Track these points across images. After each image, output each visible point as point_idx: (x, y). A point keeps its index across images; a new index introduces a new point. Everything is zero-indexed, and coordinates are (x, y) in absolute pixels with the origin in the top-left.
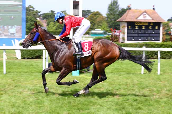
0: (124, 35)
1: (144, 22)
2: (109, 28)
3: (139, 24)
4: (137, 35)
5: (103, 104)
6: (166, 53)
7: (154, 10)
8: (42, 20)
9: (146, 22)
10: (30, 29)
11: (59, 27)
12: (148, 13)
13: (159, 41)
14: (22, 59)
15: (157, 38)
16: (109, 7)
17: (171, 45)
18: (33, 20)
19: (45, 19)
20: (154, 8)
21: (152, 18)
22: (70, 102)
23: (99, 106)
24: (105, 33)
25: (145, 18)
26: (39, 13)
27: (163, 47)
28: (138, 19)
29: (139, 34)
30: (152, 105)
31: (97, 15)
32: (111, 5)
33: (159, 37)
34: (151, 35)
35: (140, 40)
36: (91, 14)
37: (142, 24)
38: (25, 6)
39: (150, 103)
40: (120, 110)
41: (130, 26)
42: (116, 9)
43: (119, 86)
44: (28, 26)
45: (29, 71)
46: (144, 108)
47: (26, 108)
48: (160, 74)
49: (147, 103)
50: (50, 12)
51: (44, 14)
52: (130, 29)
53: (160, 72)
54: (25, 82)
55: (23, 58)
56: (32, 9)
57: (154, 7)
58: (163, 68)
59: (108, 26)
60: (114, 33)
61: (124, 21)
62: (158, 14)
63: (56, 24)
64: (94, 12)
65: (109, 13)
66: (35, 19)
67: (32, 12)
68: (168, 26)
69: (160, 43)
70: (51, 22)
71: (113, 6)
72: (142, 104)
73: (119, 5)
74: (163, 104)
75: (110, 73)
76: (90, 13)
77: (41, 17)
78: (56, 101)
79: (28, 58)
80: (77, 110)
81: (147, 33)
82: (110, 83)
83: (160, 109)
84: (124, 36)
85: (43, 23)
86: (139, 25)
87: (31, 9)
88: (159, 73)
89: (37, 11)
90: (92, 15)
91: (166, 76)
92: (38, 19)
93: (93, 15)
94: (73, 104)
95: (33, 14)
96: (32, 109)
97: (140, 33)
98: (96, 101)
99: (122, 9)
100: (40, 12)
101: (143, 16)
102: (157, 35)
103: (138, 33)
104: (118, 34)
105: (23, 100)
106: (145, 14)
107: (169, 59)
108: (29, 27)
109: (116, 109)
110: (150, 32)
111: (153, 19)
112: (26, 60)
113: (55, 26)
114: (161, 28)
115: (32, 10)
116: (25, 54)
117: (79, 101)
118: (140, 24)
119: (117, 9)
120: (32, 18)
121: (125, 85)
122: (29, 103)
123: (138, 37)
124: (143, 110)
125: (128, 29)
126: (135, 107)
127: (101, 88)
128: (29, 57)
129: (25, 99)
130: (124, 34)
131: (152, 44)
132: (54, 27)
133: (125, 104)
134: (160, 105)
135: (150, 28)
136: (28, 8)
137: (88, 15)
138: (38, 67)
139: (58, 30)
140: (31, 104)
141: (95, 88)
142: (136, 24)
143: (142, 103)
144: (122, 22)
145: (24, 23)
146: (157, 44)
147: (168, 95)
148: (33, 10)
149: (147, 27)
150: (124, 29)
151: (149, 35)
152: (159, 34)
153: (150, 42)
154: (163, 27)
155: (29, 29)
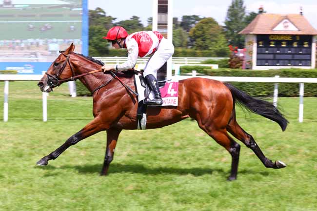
1: (285, 35)
2: (228, 45)
3: (276, 38)
4: (271, 57)
7: (302, 14)
9: (289, 35)
10: (98, 47)
12: (292, 20)
13: (310, 66)
14: (78, 96)
15: (307, 62)
16: (229, 10)
18: (103, 32)
20: (301, 11)
21: (296, 27)
25: (287, 28)
26: (113, 21)
27: (314, 76)
28: (275, 29)
29: (277, 55)
31: (209, 24)
32: (233, 6)
33: (310, 60)
34: (297, 57)
36: (200, 22)
37: (282, 38)
41: (261, 41)
48: (303, 121)
50: (131, 19)
52: (261, 47)
53: (304, 118)
55: (80, 95)
56: (102, 14)
57: (301, 9)
58: (309, 111)
59: (228, 42)
60: (234, 54)
61: (251, 33)
64: (204, 18)
65: (229, 20)
66: (106, 30)
67: (101, 18)
71: (236, 8)
73: (245, 7)
74: (298, 172)
76: (198, 20)
79: (89, 95)
81: (290, 54)
84: (251, 58)
86: (277, 40)
87: (100, 15)
88: (301, 119)
89: (110, 17)
90: (201, 24)
91: (312, 125)
93: (203, 23)
95: (103, 23)
100: (116, 18)
101: (283, 24)
102: (307, 57)
103: (275, 54)
104: (242, 55)
106: (286, 22)
108: (96, 43)
110: (295, 52)
111: (299, 30)
112: (85, 98)
114: (314, 45)
116: (84, 88)
118: (278, 38)
119: (242, 13)
120: (102, 28)
123: (274, 59)
125: (258, 47)
130: (250, 55)
134: (294, 173)
135: (295, 45)
136: (95, 12)
137: (195, 24)
142: (272, 39)
144: (248, 35)
145: (86, 37)
146: (303, 72)
148: (104, 16)
149: (289, 44)
150: (251, 47)
151: (293, 57)
153: (292, 68)
154: (316, 43)
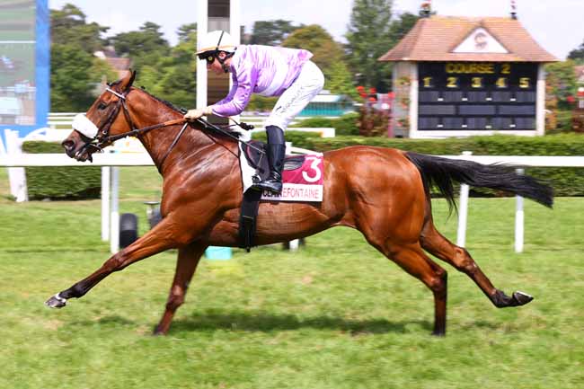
0: (408, 110)
1: (478, 63)
2: (356, 86)
3: (459, 68)
4: (451, 110)
5: (302, 361)
6: (552, 173)
7: (514, 18)
8: (114, 56)
9: (487, 63)
10: (69, 91)
11: (177, 83)
12: (493, 29)
13: (534, 129)
14: (31, 199)
15: (527, 120)
16: (355, 9)
17: (569, 145)
18: (80, 59)
19: (126, 55)
20: (513, 11)
21: (505, 47)
22: (185, 355)
23: (287, 369)
24: (344, 104)
25: (483, 48)
26: (102, 33)
27: (543, 152)
28: (458, 50)
29: (462, 107)
30: (478, 364)
31: (314, 40)
33: (534, 116)
34: (504, 110)
35: (464, 126)
36: (292, 34)
37: (471, 70)
38: (46, 6)
39: (471, 354)
40: (361, 381)
41: (427, 76)
43: (368, 297)
44: (63, 81)
45: (52, 244)
46: (447, 373)
47: (24, 377)
48: (524, 249)
49: (464, 354)
50: (142, 28)
51: (120, 37)
52: (427, 89)
53: (525, 243)
54: (32, 286)
55: (35, 197)
56: (77, 18)
57: (513, 7)
58: (535, 227)
60: (370, 104)
61: (406, 59)
62: (528, 35)
63: (166, 72)
64: (302, 27)
65: (356, 30)
66: (88, 55)
67: (75, 28)
68: (570, 76)
69: (531, 138)
70: (145, 64)
71: (370, 5)
72: (443, 360)
74: (519, 359)
75: (343, 250)
76: (287, 32)
77: (111, 48)
78: (134, 352)
79: (54, 198)
80: (206, 383)
81: (490, 103)
82: (337, 285)
83: (503, 375)
84: (408, 114)
85: (119, 68)
86: (459, 72)
87: (72, 20)
88: (519, 245)
89: (95, 24)
90: (294, 39)
91: (543, 257)
92: (100, 55)
93: (299, 38)
94: (195, 362)
95: (79, 37)
96: (43, 380)
97: (464, 103)
98: (279, 350)
99: (402, 17)
100: (108, 28)
101: (475, 39)
102: (526, 110)
103: (458, 104)
104: (385, 106)
105: (16, 347)
106: (481, 35)
107: (565, 195)
108: (65, 83)
109: (347, 379)
110: (499, 100)
111: (510, 52)
112: (46, 204)
113: (160, 78)
114: (541, 85)
115: (78, 23)
116: (44, 182)
117: (220, 349)
118: (464, 70)
119: (385, 15)
120: (78, 50)
121: (393, 292)
122: (36, 359)
123: (457, 116)
124: (445, 379)
125: (421, 88)
126: (416, 368)
127: (303, 302)
128: (55, 192)
129: (21, 347)
130: (406, 107)
131: (502, 142)
132: (155, 83)
133: (383, 359)
134: (509, 361)
135: (501, 84)
136: (63, 13)
137: (282, 39)
138: (87, 228)
139: (173, 93)
140: (42, 363)
141: (283, 304)
142: (451, 72)
143: (442, 357)
144: (400, 64)
146: (520, 143)
147: (542, 327)
148: (82, 23)
149: (489, 82)
150: (406, 89)
151: (497, 110)
152: (534, 104)
153: (495, 135)
154: (546, 80)
155: (64, 93)
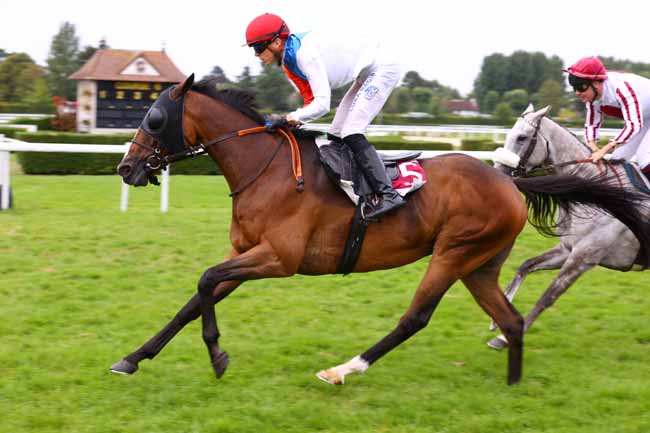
2: (53, 96)
12: (150, 59)
16: (54, 42)
21: (156, 69)
25: (142, 72)
28: (124, 72)
29: (127, 113)
31: (21, 64)
35: (128, 125)
36: (6, 58)
37: (134, 87)
41: (103, 90)
42: (71, 48)
52: (103, 100)
59: (52, 91)
61: (88, 78)
65: (52, 56)
71: (64, 40)
76: (4, 56)
93: (12, 62)
99: (86, 49)
101: (137, 65)
103: (124, 111)
104: (72, 111)
106: (141, 63)
111: (161, 75)
118: (129, 87)
119: (74, 47)
123: (123, 118)
130: (88, 112)
142: (119, 88)
144: (83, 81)
